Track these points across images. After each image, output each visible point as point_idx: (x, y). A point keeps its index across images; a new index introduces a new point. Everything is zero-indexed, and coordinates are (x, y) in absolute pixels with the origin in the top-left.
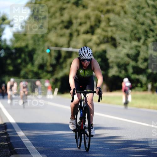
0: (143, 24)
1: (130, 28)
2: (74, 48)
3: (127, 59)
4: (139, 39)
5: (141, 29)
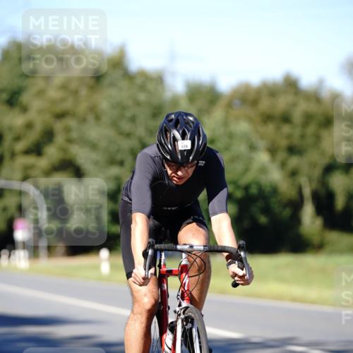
0: (128, 135)
4: (121, 163)
5: (126, 144)
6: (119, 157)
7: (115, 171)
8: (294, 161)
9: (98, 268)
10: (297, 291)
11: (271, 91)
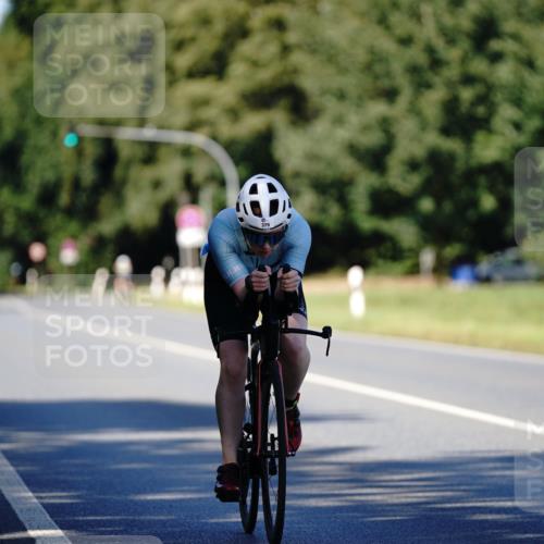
1: (361, 56)
2: (161, 127)
3: (348, 165)
6: (385, 83)
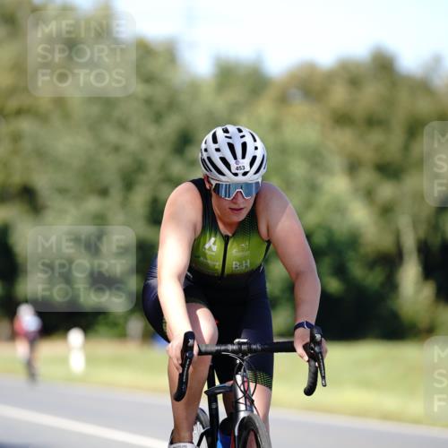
7: (93, 204)
8: (387, 191)
9: (64, 361)
10: (390, 402)
11: (351, 75)
